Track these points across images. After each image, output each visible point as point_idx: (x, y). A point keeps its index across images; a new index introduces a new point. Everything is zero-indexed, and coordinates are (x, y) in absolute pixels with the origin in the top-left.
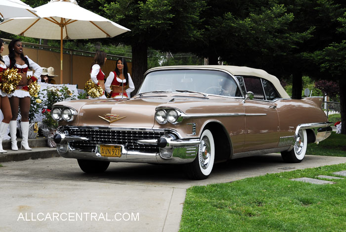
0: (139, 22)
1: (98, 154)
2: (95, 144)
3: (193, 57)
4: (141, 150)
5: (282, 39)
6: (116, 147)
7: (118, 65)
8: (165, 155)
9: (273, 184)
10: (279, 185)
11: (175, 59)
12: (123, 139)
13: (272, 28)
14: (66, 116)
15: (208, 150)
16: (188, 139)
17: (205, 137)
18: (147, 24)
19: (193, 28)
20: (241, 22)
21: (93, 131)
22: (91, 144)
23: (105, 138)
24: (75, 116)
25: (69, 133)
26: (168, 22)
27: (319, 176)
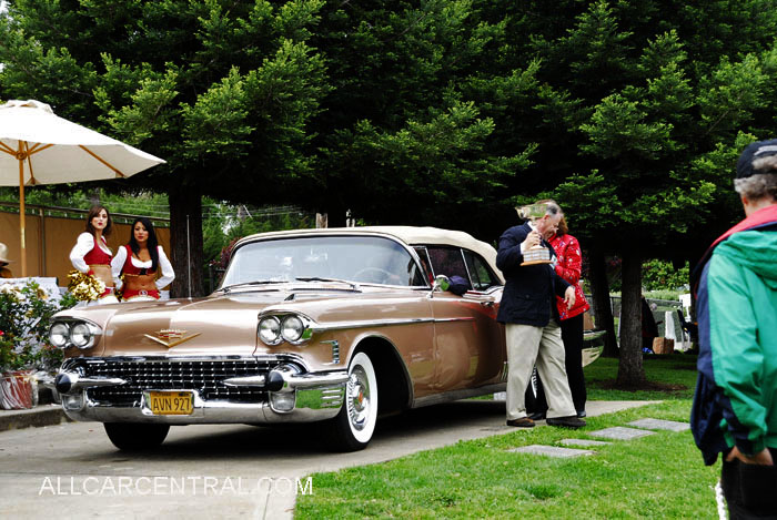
0: (182, 143)
1: (146, 411)
2: (140, 390)
3: (292, 216)
4: (233, 398)
5: (472, 170)
6: (181, 394)
7: (136, 232)
8: (281, 405)
9: (474, 461)
10: (485, 463)
11: (256, 219)
12: (195, 378)
13: (453, 148)
14: (78, 339)
15: (365, 393)
16: (326, 373)
17: (358, 368)
18: (198, 148)
19: (293, 153)
20: (390, 138)
21: (134, 366)
22: (133, 390)
23: (160, 378)
24: (98, 338)
25: (87, 372)
26: (243, 142)
27: (564, 442)
